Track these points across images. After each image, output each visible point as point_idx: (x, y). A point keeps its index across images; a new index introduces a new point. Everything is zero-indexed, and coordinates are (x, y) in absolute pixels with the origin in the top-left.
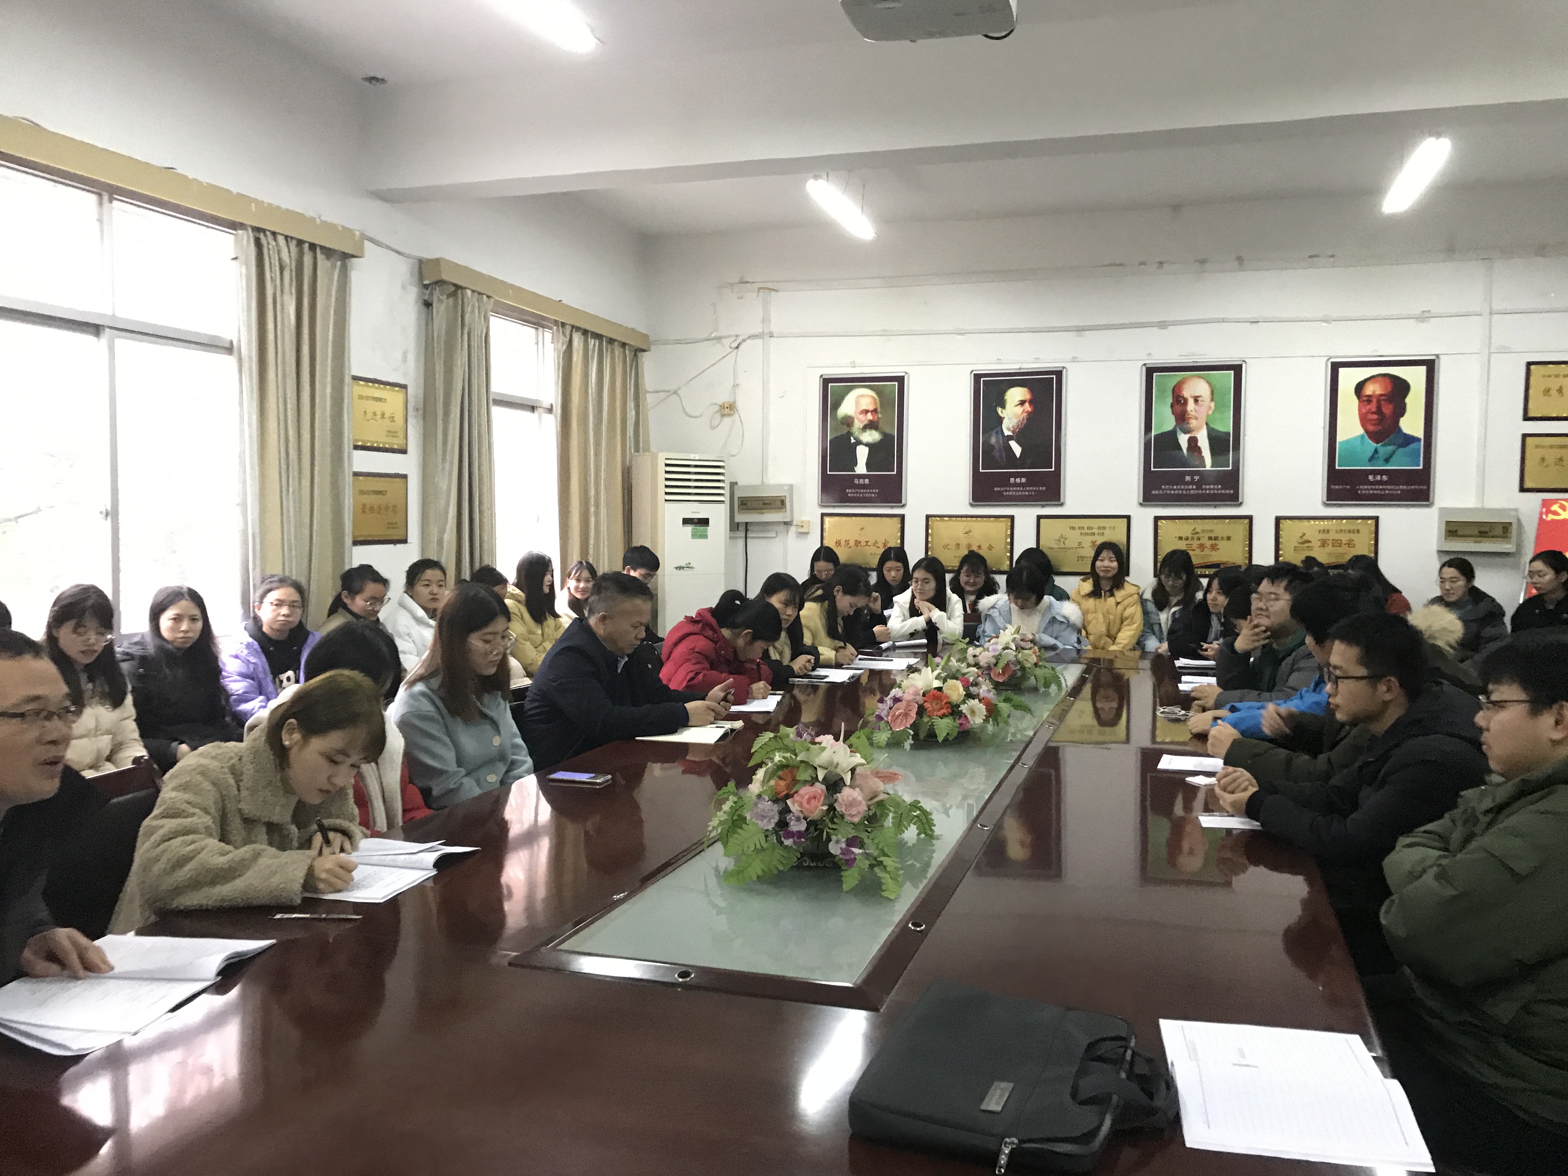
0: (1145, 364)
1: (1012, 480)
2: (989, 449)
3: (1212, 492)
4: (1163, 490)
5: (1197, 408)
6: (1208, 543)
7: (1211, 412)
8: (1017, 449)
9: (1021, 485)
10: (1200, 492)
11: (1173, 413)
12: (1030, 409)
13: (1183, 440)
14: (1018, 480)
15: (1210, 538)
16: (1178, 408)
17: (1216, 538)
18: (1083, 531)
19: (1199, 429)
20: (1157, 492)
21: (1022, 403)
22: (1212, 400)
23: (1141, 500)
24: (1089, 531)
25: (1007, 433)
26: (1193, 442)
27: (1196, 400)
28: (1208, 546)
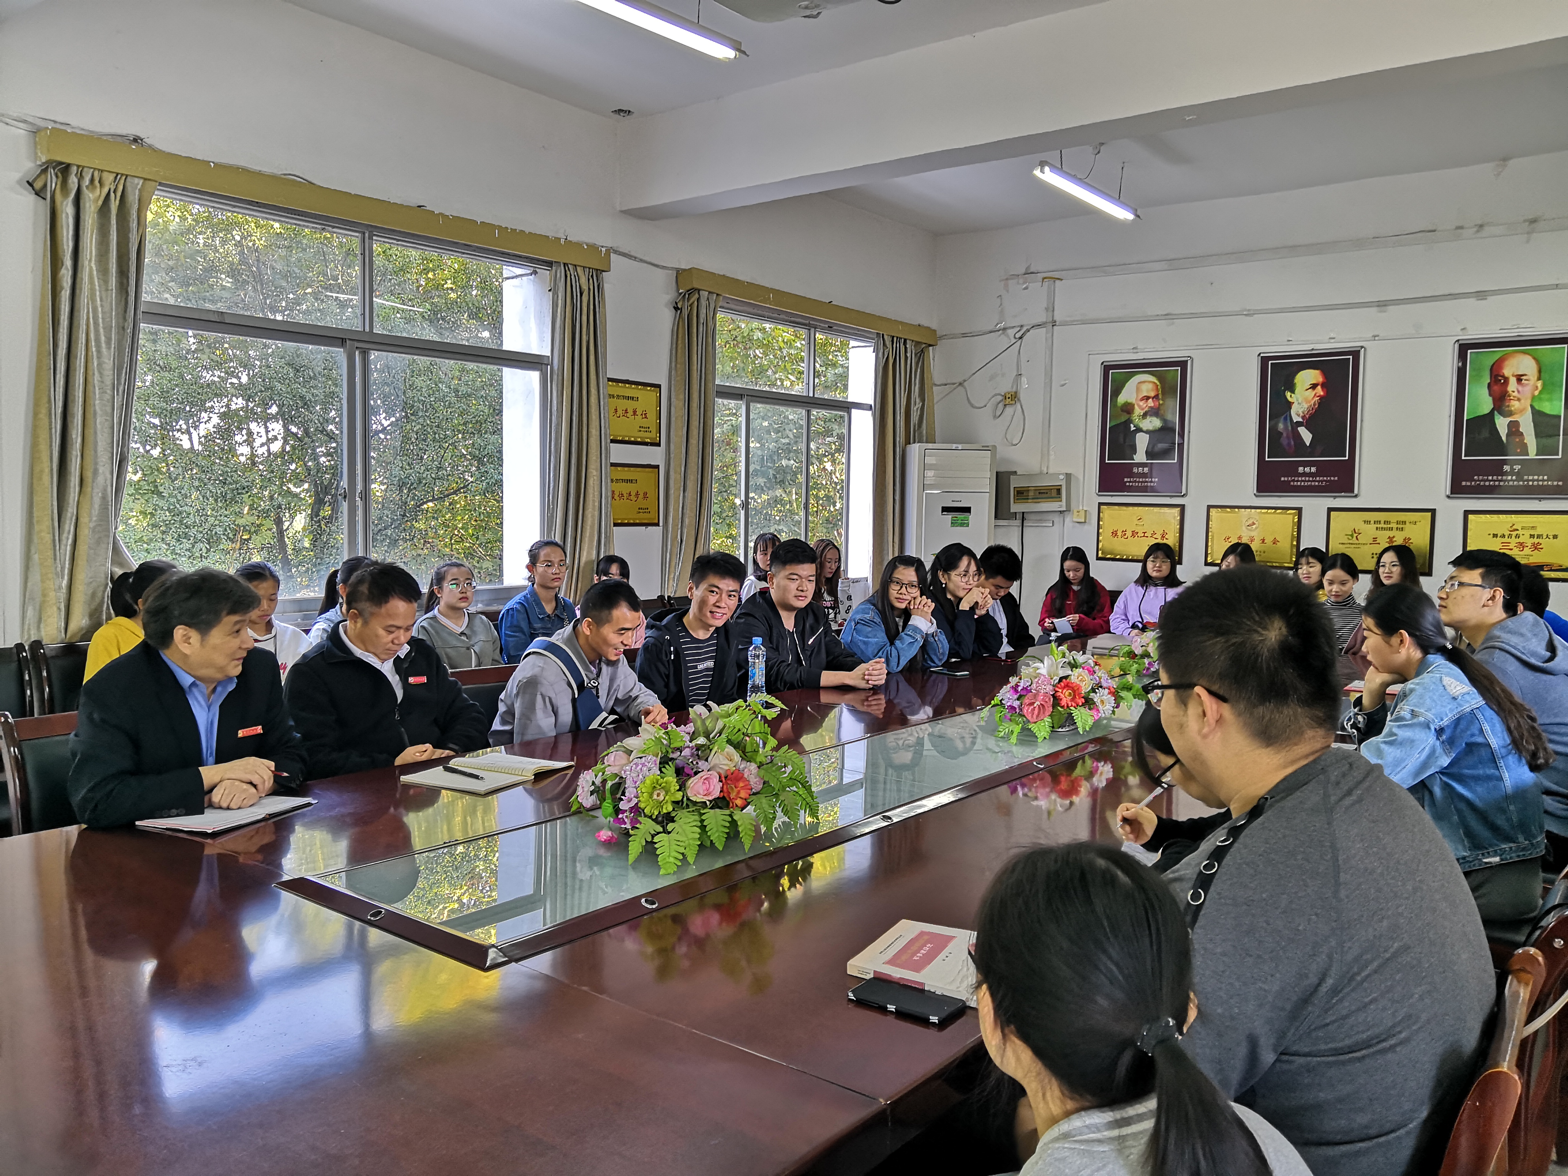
0: (1458, 341)
2: (1275, 435)
3: (1535, 483)
4: (1476, 481)
5: (1520, 388)
6: (1529, 542)
7: (1537, 393)
8: (1307, 436)
9: (1310, 474)
10: (1521, 483)
11: (1490, 395)
12: (1322, 393)
13: (1502, 424)
15: (1532, 536)
17: (1539, 536)
18: (1378, 526)
19: (1522, 411)
20: (1469, 484)
21: (1314, 386)
23: (1448, 492)
24: (1385, 526)
25: (1296, 419)
26: (1514, 426)
27: (1519, 379)
28: (1529, 545)
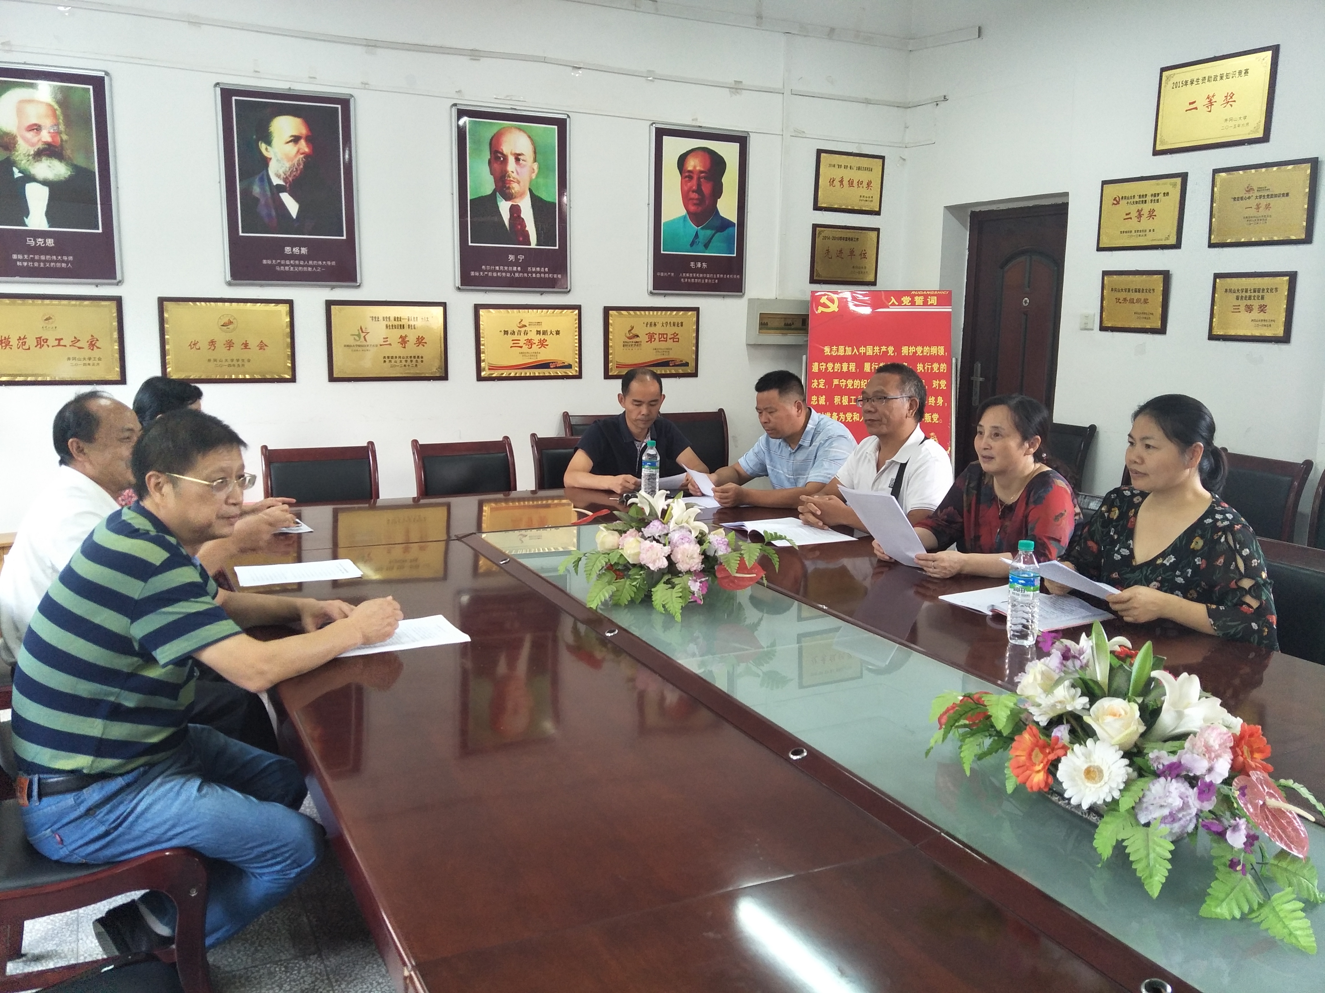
0: (455, 105)
1: (288, 250)
2: (250, 202)
3: (538, 275)
4: (484, 271)
5: (519, 169)
6: (536, 338)
7: (534, 176)
8: (292, 206)
9: (300, 257)
10: (526, 275)
11: (492, 173)
12: (307, 150)
13: (504, 207)
14: (296, 250)
15: (538, 332)
16: (496, 166)
17: (545, 333)
18: (389, 323)
19: (522, 195)
20: (477, 274)
21: (296, 139)
22: (535, 161)
23: (458, 283)
24: (396, 323)
25: (276, 181)
26: (515, 211)
27: (517, 158)
28: (536, 341)
